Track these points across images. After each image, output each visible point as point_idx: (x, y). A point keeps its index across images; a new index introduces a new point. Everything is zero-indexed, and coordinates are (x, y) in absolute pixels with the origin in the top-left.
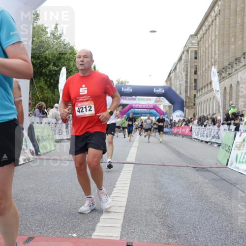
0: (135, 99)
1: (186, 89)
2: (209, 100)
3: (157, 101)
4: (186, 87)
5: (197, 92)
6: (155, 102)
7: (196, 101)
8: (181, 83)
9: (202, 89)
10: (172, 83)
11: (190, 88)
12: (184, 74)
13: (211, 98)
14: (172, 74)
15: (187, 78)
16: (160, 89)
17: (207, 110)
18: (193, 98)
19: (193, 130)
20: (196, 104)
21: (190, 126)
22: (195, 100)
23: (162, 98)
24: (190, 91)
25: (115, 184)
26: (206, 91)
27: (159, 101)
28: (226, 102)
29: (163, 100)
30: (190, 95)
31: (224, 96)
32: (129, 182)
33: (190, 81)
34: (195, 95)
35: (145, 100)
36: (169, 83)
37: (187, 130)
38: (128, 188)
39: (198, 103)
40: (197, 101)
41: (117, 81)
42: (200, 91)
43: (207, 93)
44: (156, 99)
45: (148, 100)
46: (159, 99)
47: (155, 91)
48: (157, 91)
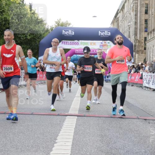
0: (77, 44)
1: (135, 32)
3: (103, 46)
4: (136, 28)
5: (148, 34)
6: (100, 46)
7: (147, 44)
8: (129, 24)
9: (154, 30)
10: (120, 24)
11: (140, 30)
12: (133, 14)
14: (119, 14)
15: (136, 19)
18: (143, 41)
19: (143, 77)
21: (141, 73)
22: (145, 44)
23: (109, 41)
24: (140, 34)
25: (56, 139)
29: (108, 44)
30: (140, 38)
32: (72, 137)
33: (140, 22)
34: (145, 38)
35: (89, 44)
36: (116, 24)
37: (137, 78)
38: (70, 144)
39: (149, 47)
41: (56, 22)
42: (151, 33)
44: (102, 43)
45: (93, 44)
46: (105, 43)
47: (100, 33)
48: (102, 34)
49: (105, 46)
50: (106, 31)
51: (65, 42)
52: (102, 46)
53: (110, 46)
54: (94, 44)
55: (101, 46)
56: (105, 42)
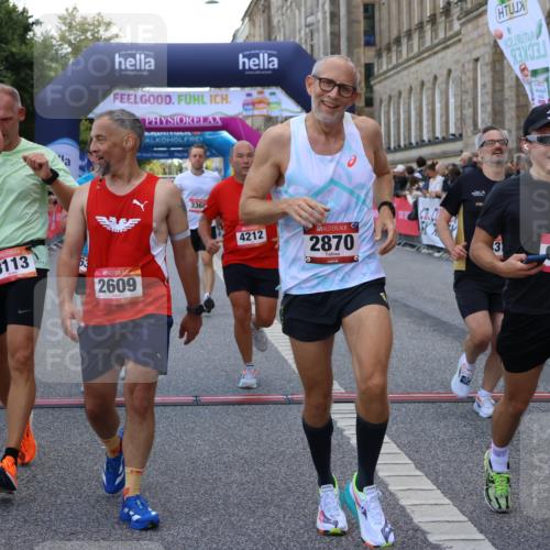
0: (167, 100)
2: (428, 85)
3: (253, 104)
4: (335, 35)
5: (379, 55)
6: (244, 105)
7: (377, 88)
8: (311, 19)
9: (398, 41)
10: (275, 21)
13: (435, 78)
16: (264, 57)
17: (421, 123)
18: (362, 77)
20: (376, 102)
22: (369, 88)
23: (274, 89)
24: (350, 52)
26: (416, 50)
27: (260, 102)
28: (502, 90)
29: (272, 99)
31: (494, 70)
33: (349, 12)
34: (369, 69)
35: (207, 99)
36: (260, 19)
39: (385, 97)
40: (381, 89)
42: (389, 49)
43: (419, 58)
44: (249, 95)
45: (218, 99)
46: (261, 96)
47: (244, 63)
48: (251, 64)
49: (262, 105)
50: (261, 55)
51: (122, 95)
52: (251, 107)
53: (279, 103)
54: (223, 98)
55: (248, 104)
56: (261, 93)
